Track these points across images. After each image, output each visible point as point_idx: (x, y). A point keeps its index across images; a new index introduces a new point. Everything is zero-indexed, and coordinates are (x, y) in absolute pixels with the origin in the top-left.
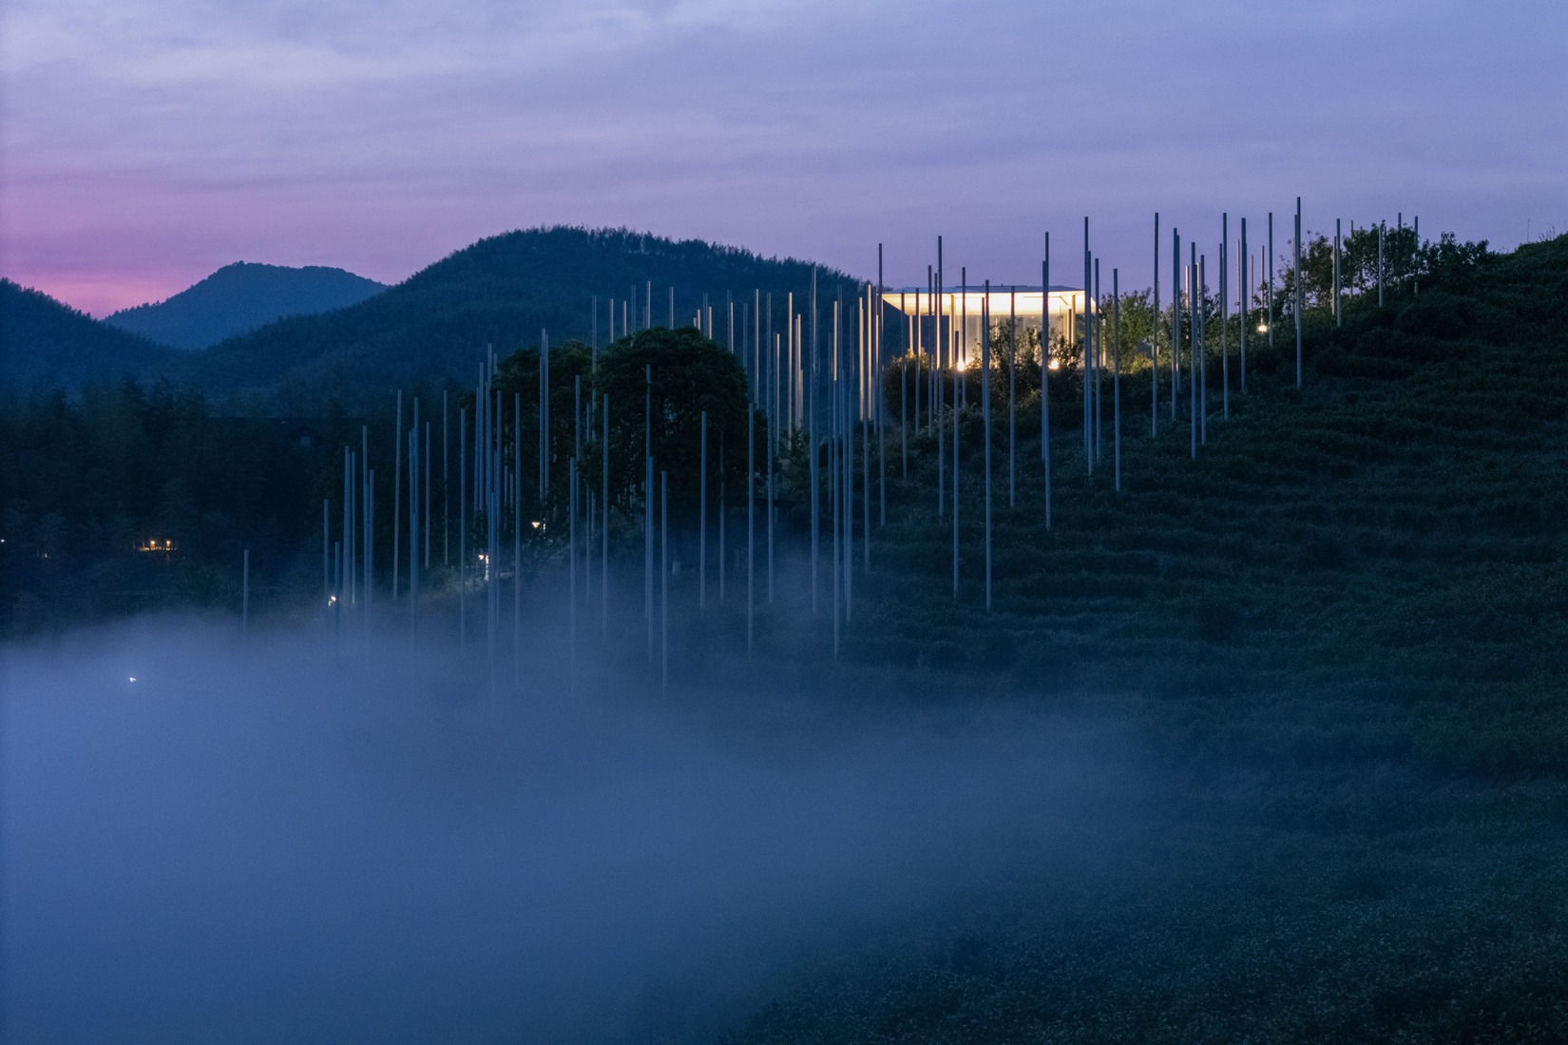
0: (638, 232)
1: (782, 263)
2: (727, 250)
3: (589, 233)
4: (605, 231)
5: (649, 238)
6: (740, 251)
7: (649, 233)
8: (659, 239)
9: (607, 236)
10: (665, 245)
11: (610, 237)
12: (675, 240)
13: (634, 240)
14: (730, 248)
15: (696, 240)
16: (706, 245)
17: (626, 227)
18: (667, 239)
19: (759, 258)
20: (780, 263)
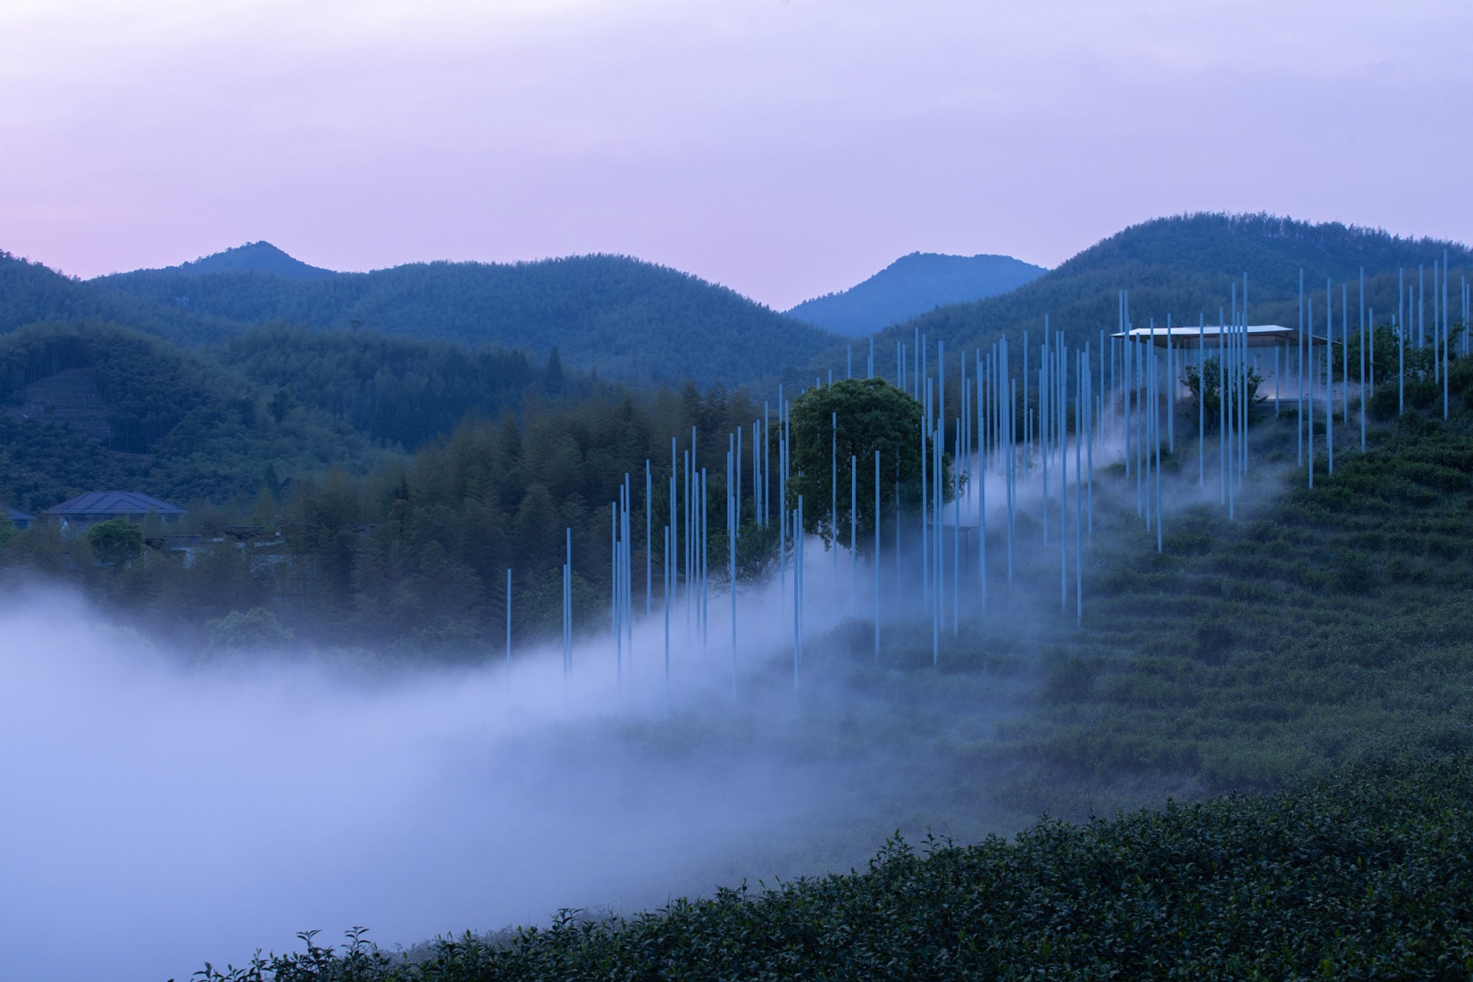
0: (1278, 216)
1: (1419, 242)
2: (1364, 232)
3: (1230, 219)
4: (1245, 216)
5: (1288, 222)
6: (1377, 232)
7: (1288, 217)
8: (1298, 223)
9: (1247, 221)
10: (1304, 229)
11: (1251, 222)
12: (1313, 223)
13: (1273, 225)
14: (1367, 230)
15: (1334, 223)
16: (1344, 227)
17: (1266, 212)
18: (1305, 222)
19: (1396, 238)
20: (1416, 242)
